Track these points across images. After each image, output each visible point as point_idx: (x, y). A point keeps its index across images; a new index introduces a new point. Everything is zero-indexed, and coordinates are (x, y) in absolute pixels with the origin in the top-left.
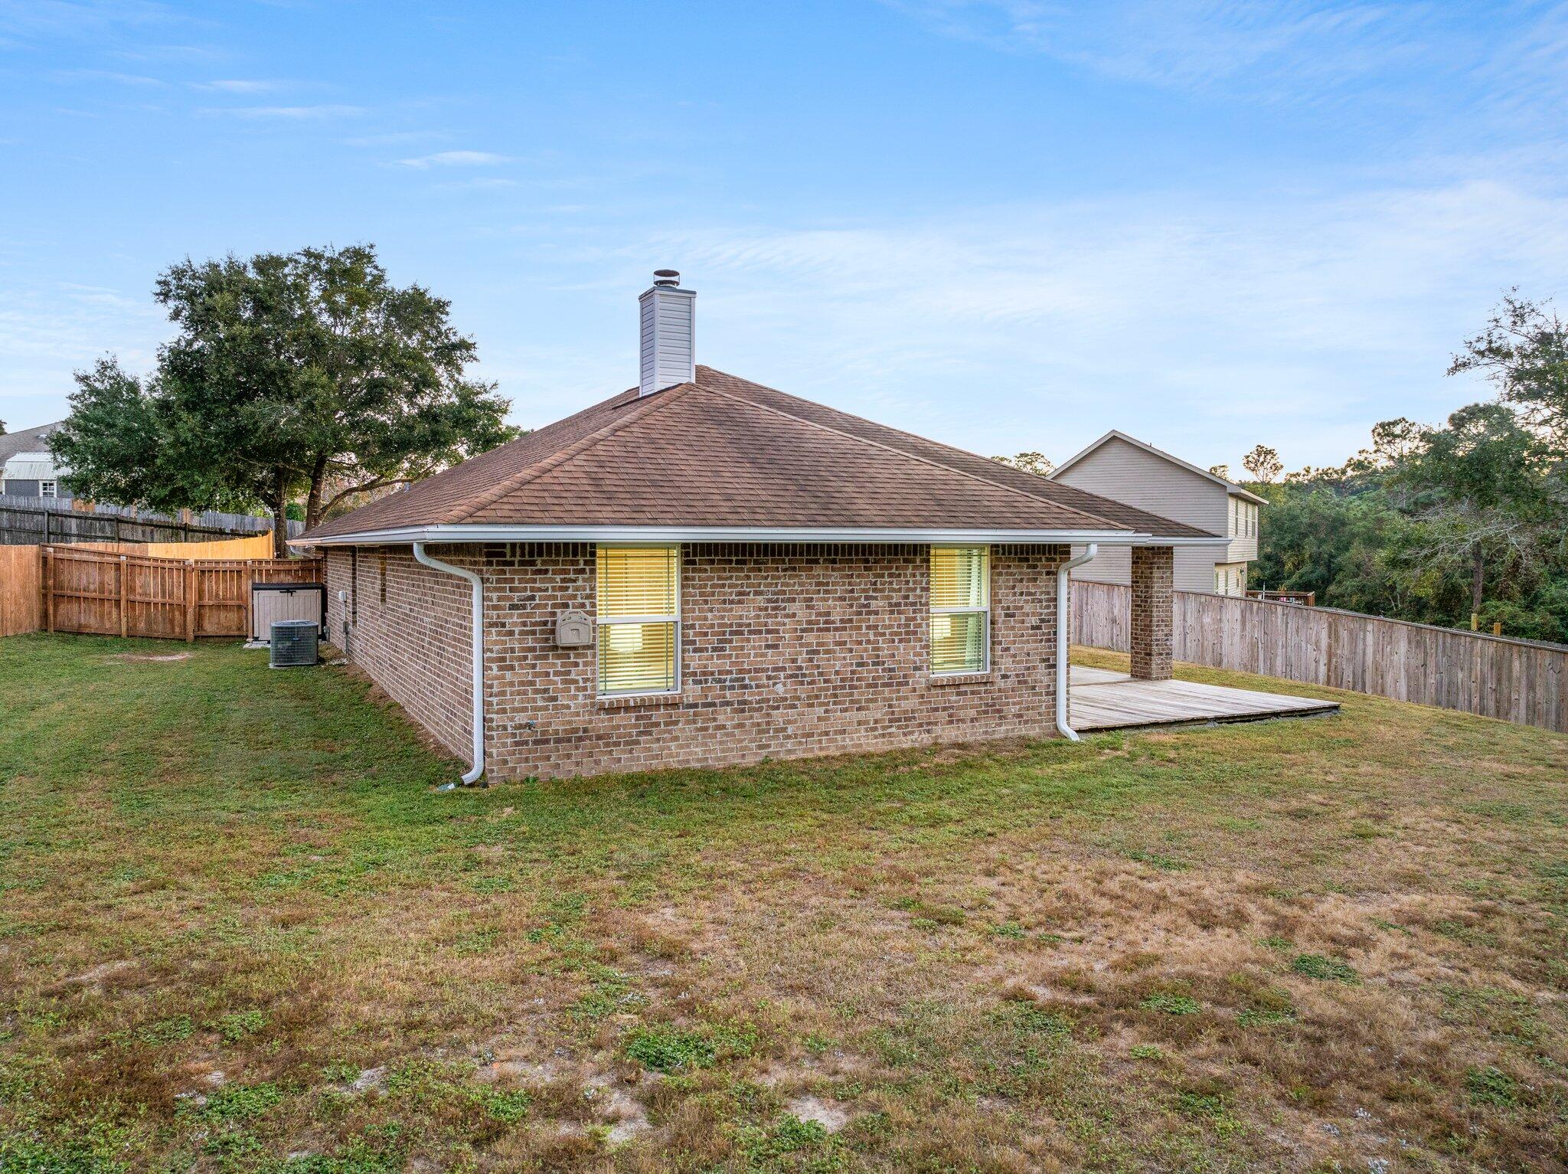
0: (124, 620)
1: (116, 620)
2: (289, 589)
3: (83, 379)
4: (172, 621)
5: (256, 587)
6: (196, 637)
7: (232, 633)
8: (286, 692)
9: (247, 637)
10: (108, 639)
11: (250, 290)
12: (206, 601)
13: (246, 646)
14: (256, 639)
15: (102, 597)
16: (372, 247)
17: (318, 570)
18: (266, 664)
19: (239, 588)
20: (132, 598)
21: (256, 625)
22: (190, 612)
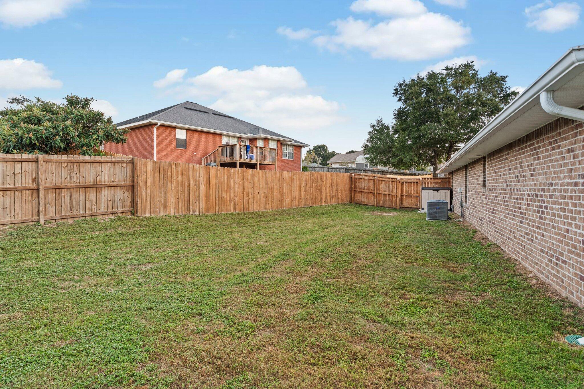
0: (375, 200)
1: (373, 200)
2: (437, 190)
3: (372, 126)
4: (392, 201)
5: (423, 189)
6: (400, 207)
7: (413, 207)
8: (431, 231)
9: (419, 208)
10: (370, 207)
11: (425, 86)
12: (404, 194)
13: (419, 212)
14: (423, 209)
15: (368, 191)
16: (472, 62)
17: (449, 182)
18: (425, 219)
19: (417, 189)
20: (378, 192)
21: (423, 204)
22: (398, 197)
